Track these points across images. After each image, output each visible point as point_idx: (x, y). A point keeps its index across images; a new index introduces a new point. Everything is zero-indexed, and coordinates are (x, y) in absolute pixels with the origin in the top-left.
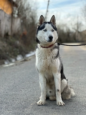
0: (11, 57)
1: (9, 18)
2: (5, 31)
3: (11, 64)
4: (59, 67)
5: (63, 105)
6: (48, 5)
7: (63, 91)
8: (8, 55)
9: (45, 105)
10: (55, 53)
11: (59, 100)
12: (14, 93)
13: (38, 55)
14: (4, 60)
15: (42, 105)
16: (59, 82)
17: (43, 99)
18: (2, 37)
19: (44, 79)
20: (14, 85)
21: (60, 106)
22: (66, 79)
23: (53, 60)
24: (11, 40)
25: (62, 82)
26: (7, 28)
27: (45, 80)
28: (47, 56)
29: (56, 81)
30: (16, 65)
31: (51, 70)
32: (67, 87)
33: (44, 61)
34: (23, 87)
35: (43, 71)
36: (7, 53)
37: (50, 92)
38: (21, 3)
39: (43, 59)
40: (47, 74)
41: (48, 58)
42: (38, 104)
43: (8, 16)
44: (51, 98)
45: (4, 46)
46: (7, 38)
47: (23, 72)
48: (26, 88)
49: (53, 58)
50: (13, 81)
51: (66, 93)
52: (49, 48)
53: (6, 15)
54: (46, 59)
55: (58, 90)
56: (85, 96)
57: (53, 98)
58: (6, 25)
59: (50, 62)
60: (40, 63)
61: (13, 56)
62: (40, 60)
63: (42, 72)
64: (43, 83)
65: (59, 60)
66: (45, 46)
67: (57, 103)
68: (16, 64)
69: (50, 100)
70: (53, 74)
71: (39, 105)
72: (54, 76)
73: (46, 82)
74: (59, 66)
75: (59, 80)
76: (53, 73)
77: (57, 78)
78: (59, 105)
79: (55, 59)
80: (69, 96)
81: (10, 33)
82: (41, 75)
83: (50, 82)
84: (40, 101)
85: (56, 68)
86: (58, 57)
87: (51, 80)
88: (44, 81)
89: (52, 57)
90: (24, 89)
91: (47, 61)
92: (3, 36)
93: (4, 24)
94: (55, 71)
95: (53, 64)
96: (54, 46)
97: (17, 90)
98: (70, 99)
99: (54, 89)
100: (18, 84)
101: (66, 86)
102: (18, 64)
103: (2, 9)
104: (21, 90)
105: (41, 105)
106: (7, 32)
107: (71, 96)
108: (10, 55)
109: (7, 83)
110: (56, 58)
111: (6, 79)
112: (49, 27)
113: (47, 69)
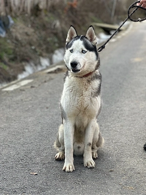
0: (41, 55)
8: (35, 51)
14: (24, 63)
23: (93, 99)
24: (45, 18)
33: (78, 98)
36: (33, 47)
37: (79, 147)
45: (27, 34)
46: (37, 16)
52: (84, 79)
54: (82, 95)
55: (90, 144)
59: (89, 101)
61: (44, 54)
62: (72, 97)
89: (91, 93)
91: (84, 99)
95: (93, 105)
96: (93, 75)
106: (36, 3)
108: (39, 51)
112: (77, 46)
113: (82, 112)
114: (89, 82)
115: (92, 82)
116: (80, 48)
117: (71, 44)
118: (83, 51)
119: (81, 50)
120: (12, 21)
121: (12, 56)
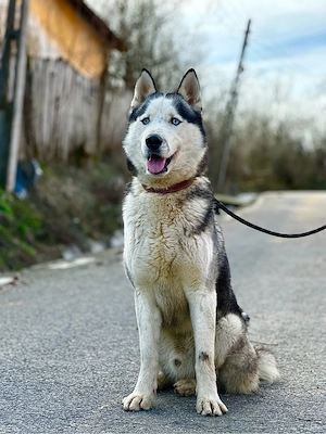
0: (90, 236)
1: (92, 90)
2: (73, 139)
3: (82, 261)
4: (211, 268)
5: (220, 413)
6: (245, 44)
7: (227, 360)
8: (78, 227)
9: (153, 410)
10: (196, 214)
11: (208, 395)
12: (51, 362)
13: (131, 218)
14: (61, 247)
15: (142, 410)
16: (208, 324)
17: (146, 387)
18: (61, 159)
19: (153, 312)
20: (64, 335)
21: (208, 415)
22: (244, 314)
23: (186, 240)
25: (222, 323)
26: (80, 128)
27: (157, 315)
28: (165, 226)
29: (199, 321)
30: (99, 264)
31: (180, 279)
32: (242, 343)
33: (152, 241)
34: (92, 344)
35: (148, 282)
36: (76, 221)
37: (177, 362)
38: (141, 38)
39: (151, 235)
40: (165, 292)
41: (169, 231)
42: (126, 405)
43: (86, 84)
44: (180, 385)
45: (64, 196)
47: (116, 289)
48: (105, 348)
49: (187, 234)
50: (66, 320)
51: (236, 367)
52: (170, 196)
53: (79, 79)
54: (162, 234)
55: (205, 357)
56: (318, 383)
57: (187, 386)
58: (79, 118)
59: (177, 247)
60: (137, 250)
61: (96, 234)
62: (139, 237)
63: (145, 283)
64: (149, 325)
65: (211, 242)
66: (156, 187)
67: (199, 404)
68: (99, 260)
69: (177, 393)
70: (188, 294)
71: (128, 410)
72: (191, 302)
73: (159, 323)
74: (212, 263)
75: (208, 315)
76: (186, 289)
77: (201, 309)
78: (204, 413)
79: (196, 236)
80: (250, 378)
81: (90, 148)
82: (140, 297)
83: (175, 323)
84: (135, 393)
85: (197, 271)
86: (207, 231)
87: (180, 317)
88: (151, 319)
89: (182, 229)
90: (94, 349)
91: (164, 243)
92: (65, 155)
93: (71, 111)
94: (195, 284)
95: (185, 255)
96: (192, 188)
97: (68, 353)
98: (254, 393)
99: (190, 351)
100: (78, 334)
101: (236, 339)
102: (106, 262)
103: (65, 56)
104: (82, 355)
105: (138, 409)
106: (79, 142)
107: (261, 380)
108: (86, 228)
109: (40, 327)
110: (199, 234)
111: (41, 311)
112: (159, 109)
113: (165, 274)
114: (180, 203)
115: (188, 203)
116: (167, 111)
117: (145, 108)
118: (172, 119)
119: (169, 118)
120: (39, 171)
121: (40, 232)
